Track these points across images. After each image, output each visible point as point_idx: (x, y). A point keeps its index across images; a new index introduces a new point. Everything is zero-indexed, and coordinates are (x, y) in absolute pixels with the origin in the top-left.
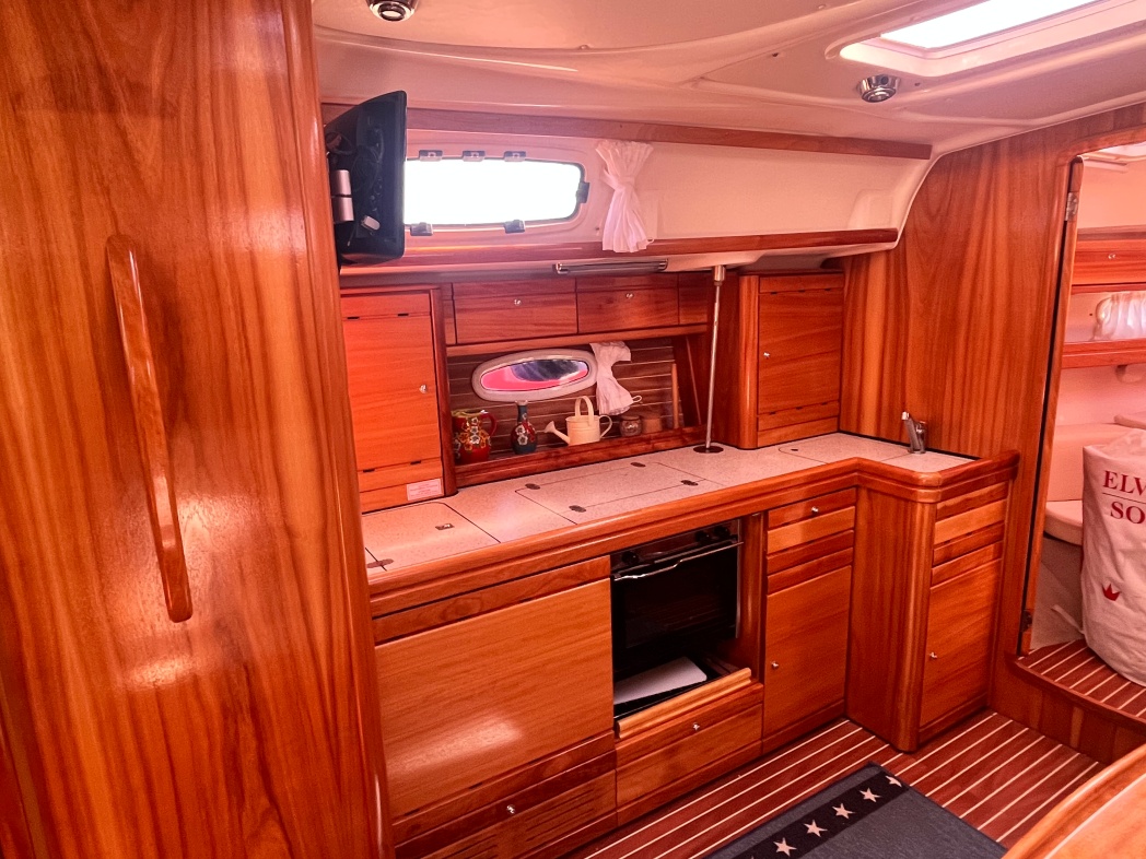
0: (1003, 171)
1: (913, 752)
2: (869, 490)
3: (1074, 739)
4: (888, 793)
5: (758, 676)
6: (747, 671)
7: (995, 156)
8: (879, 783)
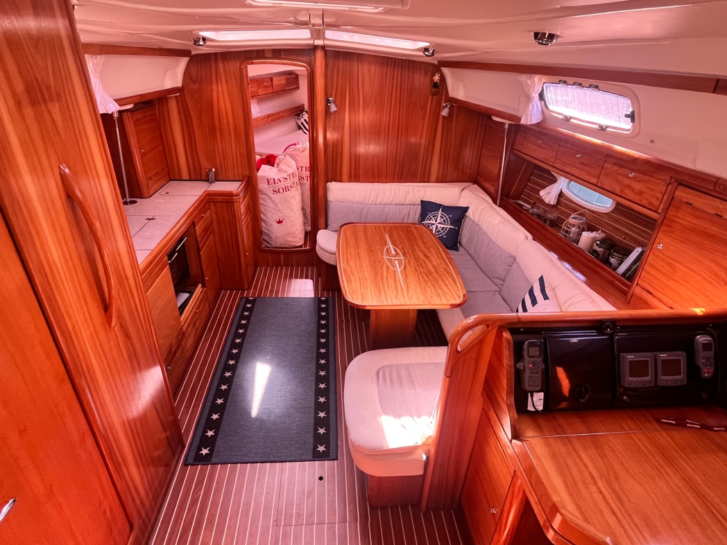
0: (221, 66)
1: (249, 288)
2: (214, 202)
3: (283, 264)
4: (253, 302)
5: (203, 286)
6: (200, 285)
7: (216, 60)
8: (248, 301)
